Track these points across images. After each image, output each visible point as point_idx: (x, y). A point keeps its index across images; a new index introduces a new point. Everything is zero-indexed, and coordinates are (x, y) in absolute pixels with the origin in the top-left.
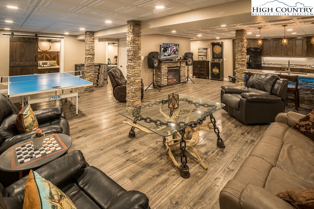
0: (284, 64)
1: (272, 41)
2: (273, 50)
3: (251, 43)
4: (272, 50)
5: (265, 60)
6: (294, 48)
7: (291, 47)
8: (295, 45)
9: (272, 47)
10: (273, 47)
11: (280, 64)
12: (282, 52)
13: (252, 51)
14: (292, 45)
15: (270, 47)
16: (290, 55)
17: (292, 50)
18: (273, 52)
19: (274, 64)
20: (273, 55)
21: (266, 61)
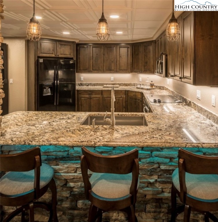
0: (107, 84)
1: (91, 48)
2: (93, 62)
3: (58, 48)
4: (91, 63)
5: (82, 78)
6: (118, 59)
7: (115, 58)
8: (119, 54)
9: (91, 58)
10: (93, 57)
11: (102, 85)
12: (105, 65)
13: (60, 64)
14: (116, 54)
15: (89, 57)
16: (113, 70)
17: (116, 63)
18: (93, 66)
19: (94, 85)
20: (93, 70)
21: (84, 79)
